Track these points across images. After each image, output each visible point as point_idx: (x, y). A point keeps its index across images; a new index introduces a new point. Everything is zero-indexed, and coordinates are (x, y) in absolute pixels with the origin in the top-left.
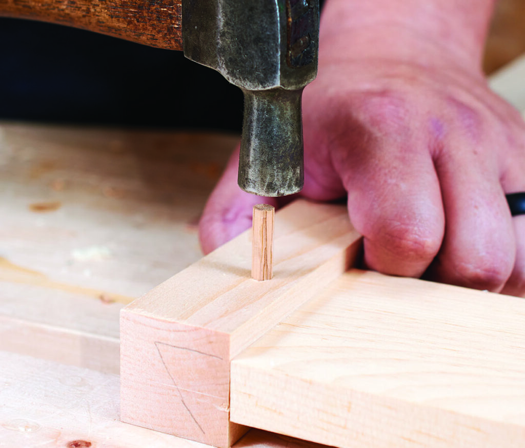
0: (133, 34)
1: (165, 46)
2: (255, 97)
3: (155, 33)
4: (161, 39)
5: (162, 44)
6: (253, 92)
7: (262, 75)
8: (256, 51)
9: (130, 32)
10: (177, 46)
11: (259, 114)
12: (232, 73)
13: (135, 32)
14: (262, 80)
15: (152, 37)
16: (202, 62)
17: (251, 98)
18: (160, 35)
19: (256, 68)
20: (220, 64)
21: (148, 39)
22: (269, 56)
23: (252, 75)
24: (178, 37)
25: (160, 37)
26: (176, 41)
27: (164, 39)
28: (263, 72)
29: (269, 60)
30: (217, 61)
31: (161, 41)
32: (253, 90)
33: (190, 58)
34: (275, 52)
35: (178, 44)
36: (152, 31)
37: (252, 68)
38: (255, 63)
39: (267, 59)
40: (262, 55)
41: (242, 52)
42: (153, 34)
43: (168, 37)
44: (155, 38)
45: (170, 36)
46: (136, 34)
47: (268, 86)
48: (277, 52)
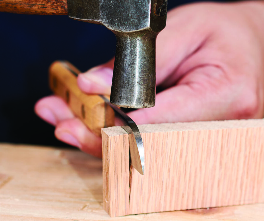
0: (27, 5)
1: (52, 12)
2: (128, 38)
3: (45, 3)
4: (50, 6)
5: (50, 10)
6: (128, 34)
7: (136, 20)
8: (132, 4)
9: (24, 5)
10: (62, 11)
11: (131, 49)
12: (111, 22)
13: (28, 4)
14: (136, 24)
15: (42, 6)
16: (86, 18)
17: (125, 39)
18: (49, 4)
19: (131, 16)
20: (102, 16)
21: (39, 8)
22: (142, 6)
23: (128, 21)
24: (64, 4)
25: (49, 6)
26: (62, 7)
27: (52, 6)
28: (136, 19)
29: (142, 9)
30: (99, 14)
31: (49, 9)
32: (129, 32)
33: (74, 17)
34: (147, 3)
35: (63, 10)
36: (42, 2)
37: (128, 16)
38: (131, 12)
39: (140, 9)
40: (137, 6)
41: (120, 5)
42: (44, 4)
43: (56, 5)
44: (45, 7)
45: (57, 4)
46: (29, 5)
47: (141, 28)
48: (149, 2)
